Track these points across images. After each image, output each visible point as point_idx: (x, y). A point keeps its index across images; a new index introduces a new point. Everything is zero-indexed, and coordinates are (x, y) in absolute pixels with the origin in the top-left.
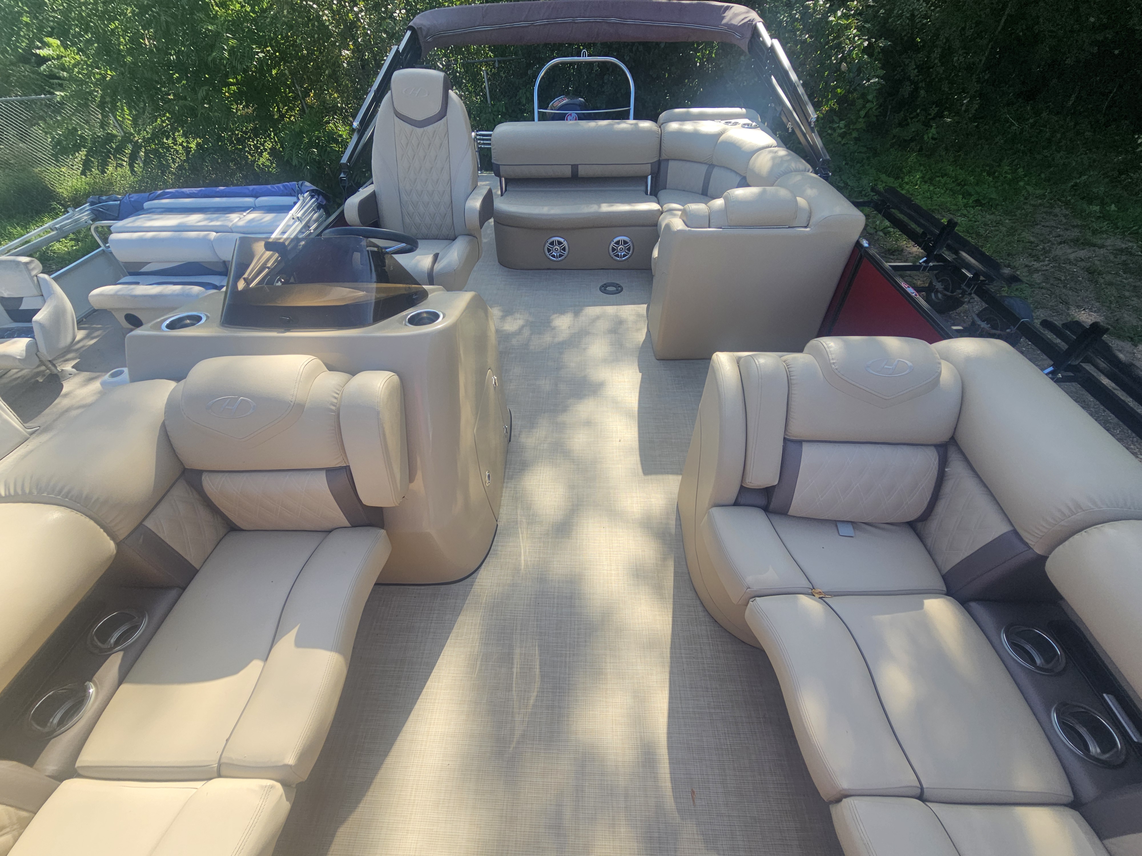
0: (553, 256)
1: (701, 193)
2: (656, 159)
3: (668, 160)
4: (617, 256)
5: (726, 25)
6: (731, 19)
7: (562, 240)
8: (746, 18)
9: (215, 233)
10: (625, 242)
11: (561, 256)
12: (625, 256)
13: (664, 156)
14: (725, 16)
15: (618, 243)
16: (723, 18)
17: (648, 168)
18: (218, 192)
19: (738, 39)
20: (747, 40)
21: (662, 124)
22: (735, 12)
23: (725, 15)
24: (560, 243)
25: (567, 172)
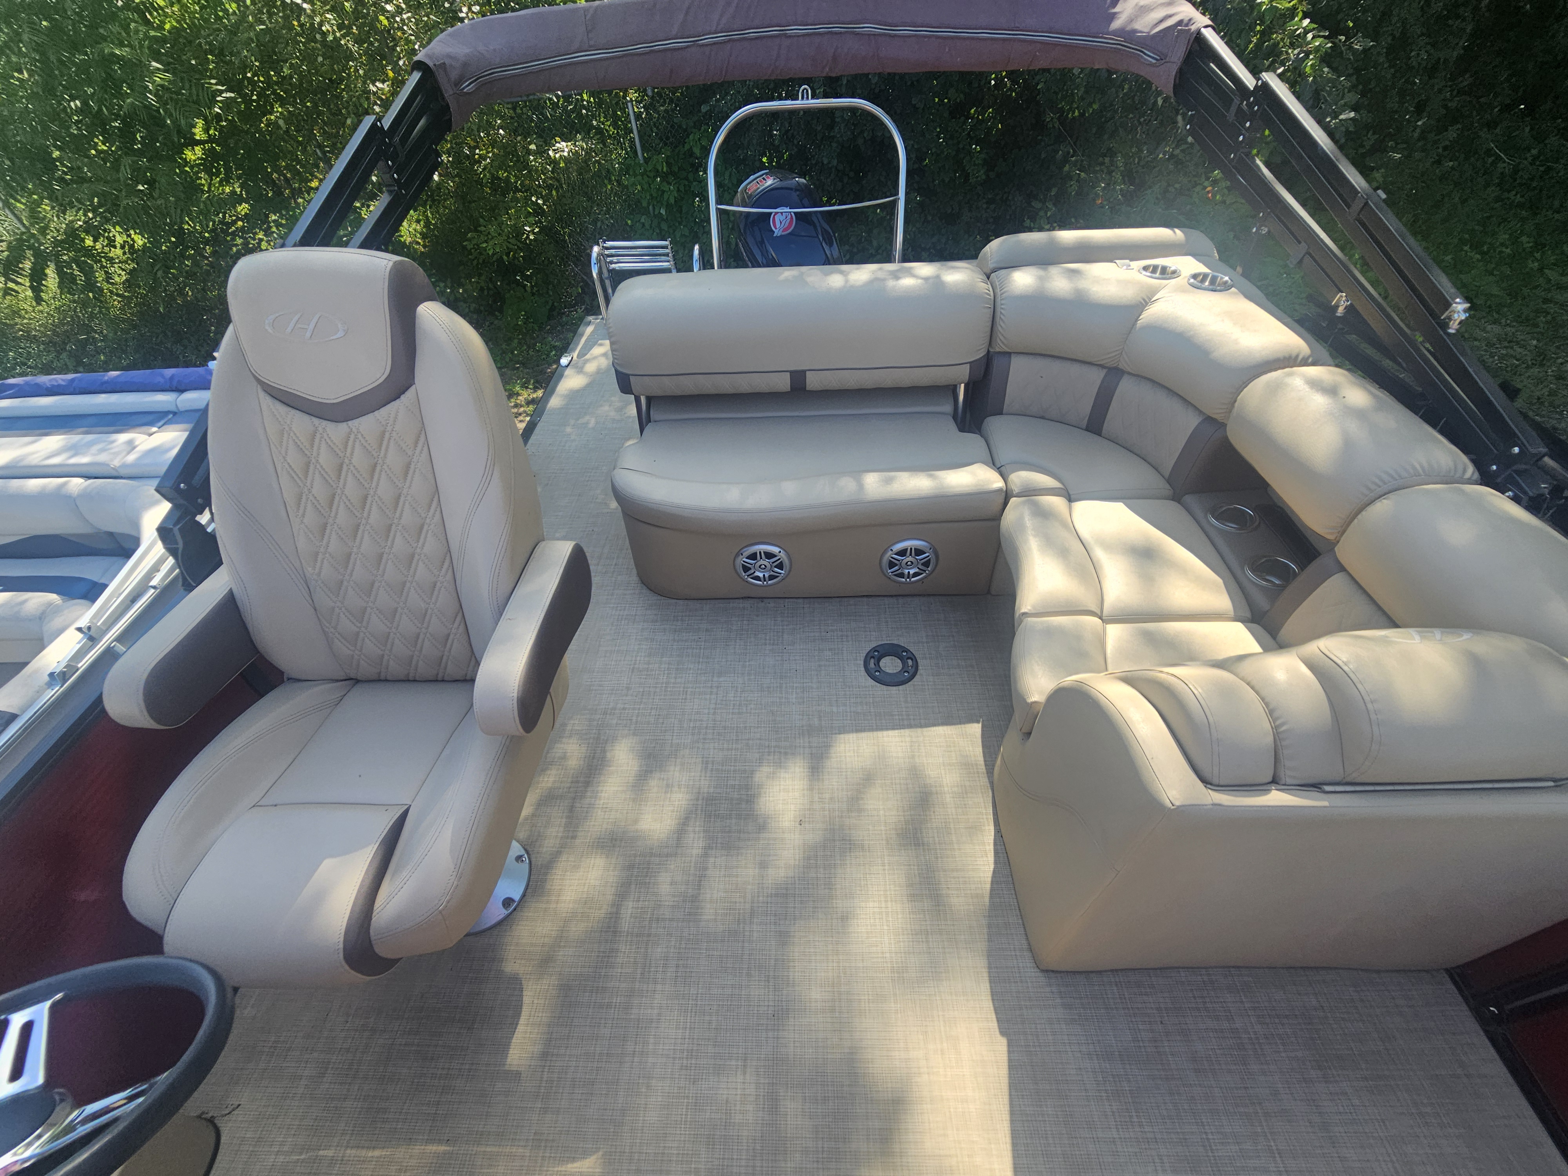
0: (757, 578)
1: (1084, 427)
2: (982, 354)
3: (1009, 354)
4: (902, 575)
5: (1121, 32)
6: (1131, 21)
7: (774, 550)
8: (1170, 16)
9: (80, 481)
10: (919, 552)
11: (772, 578)
12: (915, 575)
13: (999, 347)
14: (1115, 13)
15: (902, 553)
16: (1113, 16)
17: (964, 372)
18: (106, 382)
19: (1151, 65)
20: (1174, 69)
21: (994, 271)
22: (1142, 3)
23: (1116, 10)
24: (769, 555)
25: (783, 383)
